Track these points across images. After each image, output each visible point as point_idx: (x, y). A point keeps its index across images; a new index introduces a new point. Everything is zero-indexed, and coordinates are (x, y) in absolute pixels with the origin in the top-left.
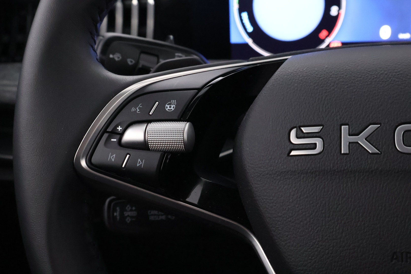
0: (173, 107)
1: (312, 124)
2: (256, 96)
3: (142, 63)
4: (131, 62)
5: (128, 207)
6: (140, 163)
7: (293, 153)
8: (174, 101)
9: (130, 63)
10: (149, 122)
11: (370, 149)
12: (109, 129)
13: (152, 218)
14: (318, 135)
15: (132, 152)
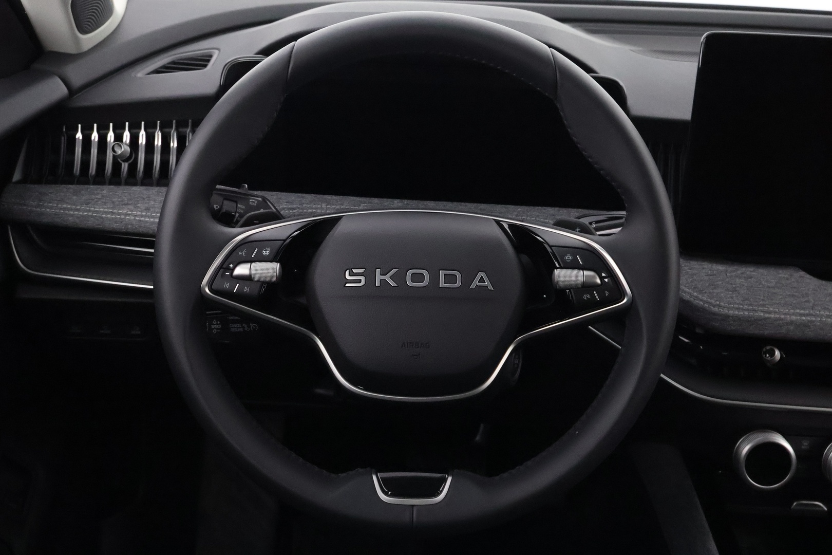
0: (268, 252)
1: (359, 267)
2: (322, 242)
4: (217, 207)
5: (214, 322)
6: (246, 289)
7: (347, 285)
8: (269, 249)
9: (215, 208)
10: (251, 262)
11: (392, 284)
12: (224, 266)
13: (232, 330)
14: (362, 274)
15: (241, 282)
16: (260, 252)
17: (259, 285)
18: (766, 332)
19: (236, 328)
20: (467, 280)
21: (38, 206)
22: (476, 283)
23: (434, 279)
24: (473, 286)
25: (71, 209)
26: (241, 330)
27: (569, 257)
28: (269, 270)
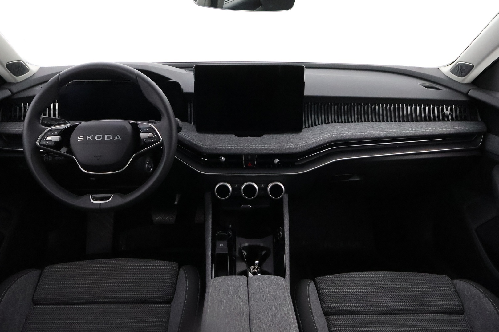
0: (57, 133)
1: (82, 135)
3: (52, 123)
6: (50, 144)
7: (79, 140)
9: (48, 124)
10: (52, 136)
11: (91, 139)
12: (43, 137)
14: (83, 137)
15: (48, 142)
16: (54, 133)
17: (54, 142)
18: (219, 152)
19: (57, 158)
20: (113, 137)
21: (4, 128)
22: (116, 138)
23: (104, 137)
24: (115, 139)
25: (13, 129)
26: (59, 159)
27: (145, 130)
28: (56, 138)
